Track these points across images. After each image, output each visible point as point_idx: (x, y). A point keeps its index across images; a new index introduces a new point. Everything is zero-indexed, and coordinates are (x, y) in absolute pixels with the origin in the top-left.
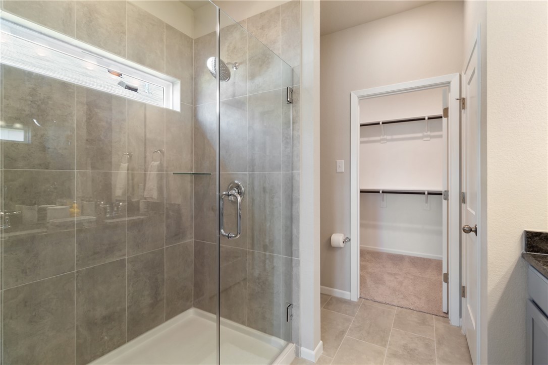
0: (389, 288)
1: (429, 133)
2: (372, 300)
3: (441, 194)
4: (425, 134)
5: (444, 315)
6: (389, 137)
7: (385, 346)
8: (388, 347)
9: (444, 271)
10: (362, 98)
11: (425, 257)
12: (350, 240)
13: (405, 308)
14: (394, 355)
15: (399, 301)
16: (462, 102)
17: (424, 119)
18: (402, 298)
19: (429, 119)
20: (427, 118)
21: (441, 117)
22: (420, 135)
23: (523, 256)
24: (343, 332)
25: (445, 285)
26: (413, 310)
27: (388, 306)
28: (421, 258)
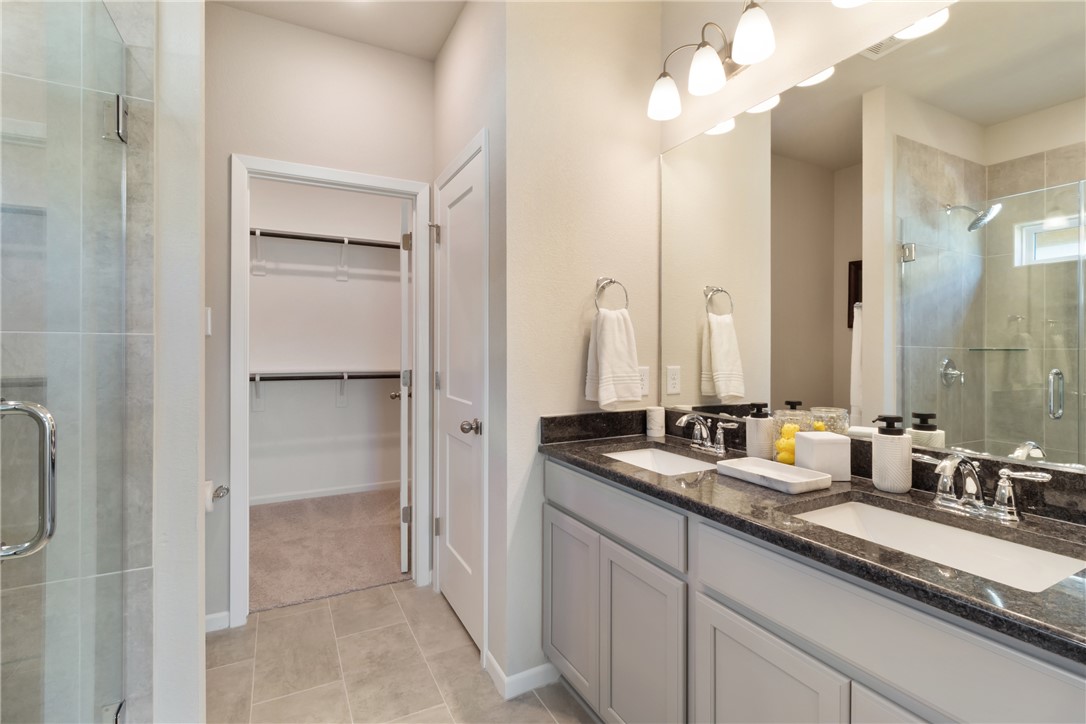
0: (301, 570)
1: (346, 268)
2: (277, 607)
3: (398, 376)
4: (340, 269)
5: (404, 577)
6: (270, 265)
7: (337, 677)
8: (343, 675)
9: (404, 503)
10: (255, 176)
11: (340, 493)
12: (228, 490)
13: (345, 593)
14: (361, 682)
15: (328, 587)
16: (436, 232)
17: (342, 242)
18: (332, 578)
19: (350, 243)
20: (346, 241)
21: (398, 247)
22: (330, 269)
23: (540, 450)
24: (243, 703)
25: (404, 527)
26: (357, 590)
27: (313, 603)
28: (333, 497)
